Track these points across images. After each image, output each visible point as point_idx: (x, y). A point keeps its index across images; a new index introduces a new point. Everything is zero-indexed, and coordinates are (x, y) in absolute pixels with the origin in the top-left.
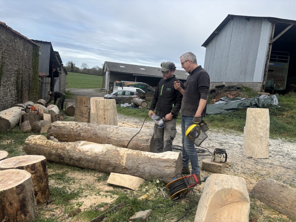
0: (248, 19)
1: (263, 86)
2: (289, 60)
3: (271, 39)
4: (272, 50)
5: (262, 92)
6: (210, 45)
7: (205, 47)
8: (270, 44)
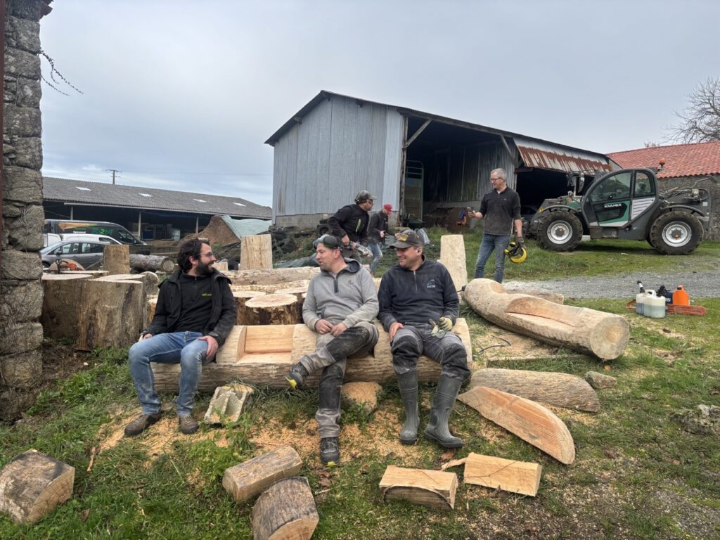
0: (361, 103)
1: (400, 216)
2: (422, 174)
3: (404, 141)
4: (407, 159)
5: (399, 226)
6: (284, 142)
7: (273, 146)
8: (403, 150)
